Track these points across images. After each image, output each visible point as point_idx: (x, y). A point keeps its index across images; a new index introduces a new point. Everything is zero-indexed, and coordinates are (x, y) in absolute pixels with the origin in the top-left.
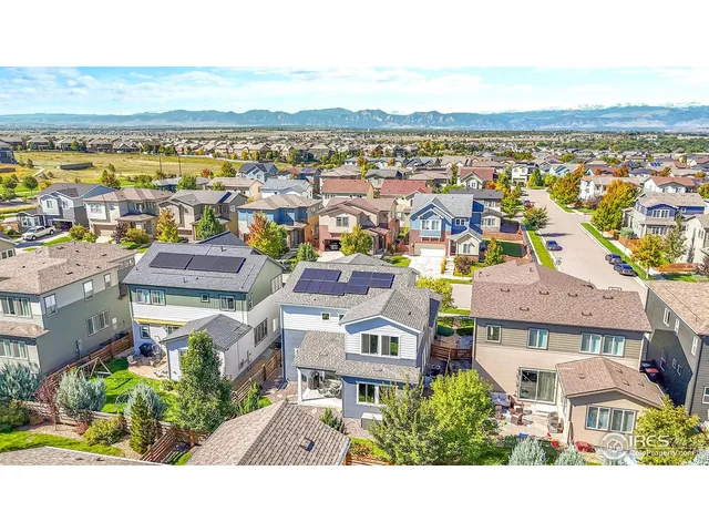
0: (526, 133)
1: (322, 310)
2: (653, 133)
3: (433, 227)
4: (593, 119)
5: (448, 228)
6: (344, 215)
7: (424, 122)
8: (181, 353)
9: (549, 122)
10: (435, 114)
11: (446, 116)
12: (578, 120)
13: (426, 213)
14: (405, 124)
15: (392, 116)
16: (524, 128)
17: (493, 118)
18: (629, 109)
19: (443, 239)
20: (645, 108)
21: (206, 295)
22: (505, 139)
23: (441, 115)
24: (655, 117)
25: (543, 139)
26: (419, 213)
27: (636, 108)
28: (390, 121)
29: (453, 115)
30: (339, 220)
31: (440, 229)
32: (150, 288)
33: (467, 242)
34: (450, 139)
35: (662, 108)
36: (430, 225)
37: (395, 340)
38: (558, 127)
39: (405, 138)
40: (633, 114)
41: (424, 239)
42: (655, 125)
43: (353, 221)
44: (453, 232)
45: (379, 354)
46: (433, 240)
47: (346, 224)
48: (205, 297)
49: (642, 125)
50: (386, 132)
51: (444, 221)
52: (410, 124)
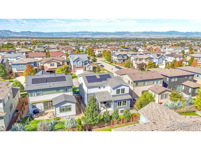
0: (59, 38)
1: (99, 86)
2: (90, 38)
3: (80, 64)
4: (75, 35)
5: (84, 64)
6: (53, 63)
7: (26, 34)
8: (60, 108)
9: (64, 35)
10: (29, 32)
11: (33, 33)
12: (72, 35)
13: (77, 60)
14: (19, 35)
15: (14, 32)
16: (58, 37)
17: (48, 34)
18: (83, 32)
19: (82, 67)
20: (87, 32)
21: (58, 89)
22: (55, 40)
23: (32, 32)
24: (90, 34)
25: (65, 40)
26: (75, 60)
27: (85, 32)
28: (13, 34)
29: (35, 32)
30: (51, 64)
31: (81, 64)
32: (36, 91)
33: (90, 67)
34: (37, 40)
35: (90, 32)
36: (79, 63)
37: (124, 89)
38: (67, 36)
39: (22, 39)
40: (84, 34)
41: (77, 67)
42: (90, 36)
43: (56, 64)
44: (85, 65)
45: (120, 94)
46: (80, 67)
47: (53, 65)
48: (57, 90)
49: (87, 36)
50: (14, 37)
51: (82, 62)
52: (21, 35)
